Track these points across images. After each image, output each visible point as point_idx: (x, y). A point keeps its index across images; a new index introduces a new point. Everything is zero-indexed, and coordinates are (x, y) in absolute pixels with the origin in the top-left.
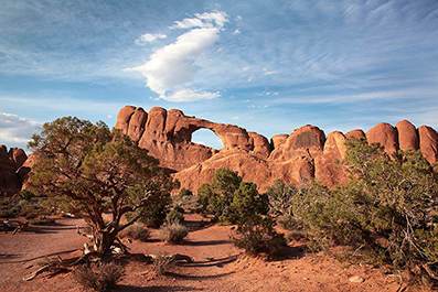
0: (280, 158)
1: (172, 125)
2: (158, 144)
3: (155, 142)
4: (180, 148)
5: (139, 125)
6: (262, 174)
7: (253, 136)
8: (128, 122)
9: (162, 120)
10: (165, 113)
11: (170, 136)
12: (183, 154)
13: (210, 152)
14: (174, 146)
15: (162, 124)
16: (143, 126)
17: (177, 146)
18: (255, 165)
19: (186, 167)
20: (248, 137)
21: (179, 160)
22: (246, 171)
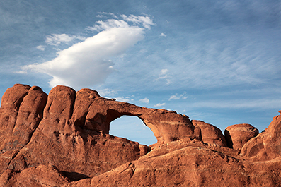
0: (260, 154)
1: (82, 110)
2: (62, 136)
3: (57, 134)
4: (94, 143)
5: (33, 110)
6: (234, 180)
7: (200, 125)
8: (18, 105)
9: (69, 103)
10: (72, 94)
11: (81, 126)
12: (98, 152)
13: (137, 149)
14: (85, 140)
15: (68, 108)
16: (39, 111)
17: (90, 139)
18: (220, 164)
19: (102, 170)
20: (192, 128)
21: (92, 160)
22: (207, 175)
